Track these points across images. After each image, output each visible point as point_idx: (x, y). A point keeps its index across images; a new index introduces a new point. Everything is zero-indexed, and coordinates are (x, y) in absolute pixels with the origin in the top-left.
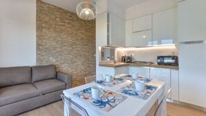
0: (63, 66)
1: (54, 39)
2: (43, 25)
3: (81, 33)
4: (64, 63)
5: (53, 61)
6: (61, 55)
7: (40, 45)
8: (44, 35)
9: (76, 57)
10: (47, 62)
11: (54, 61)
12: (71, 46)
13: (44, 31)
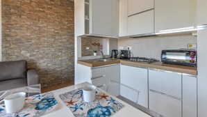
0: (41, 61)
1: (28, 29)
2: (12, 11)
3: (67, 21)
4: (42, 58)
5: (26, 55)
6: (39, 48)
7: (8, 36)
8: (13, 23)
9: (60, 51)
10: (17, 57)
11: (28, 55)
12: (53, 36)
13: (13, 18)
